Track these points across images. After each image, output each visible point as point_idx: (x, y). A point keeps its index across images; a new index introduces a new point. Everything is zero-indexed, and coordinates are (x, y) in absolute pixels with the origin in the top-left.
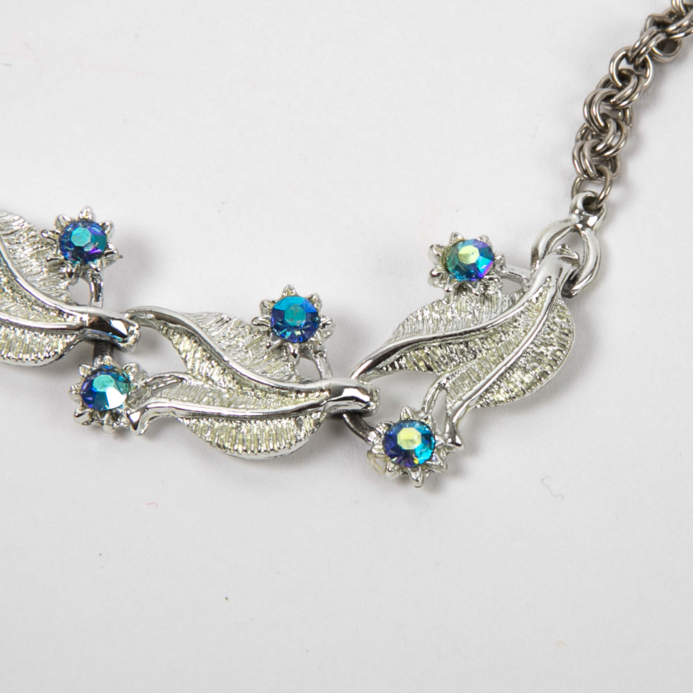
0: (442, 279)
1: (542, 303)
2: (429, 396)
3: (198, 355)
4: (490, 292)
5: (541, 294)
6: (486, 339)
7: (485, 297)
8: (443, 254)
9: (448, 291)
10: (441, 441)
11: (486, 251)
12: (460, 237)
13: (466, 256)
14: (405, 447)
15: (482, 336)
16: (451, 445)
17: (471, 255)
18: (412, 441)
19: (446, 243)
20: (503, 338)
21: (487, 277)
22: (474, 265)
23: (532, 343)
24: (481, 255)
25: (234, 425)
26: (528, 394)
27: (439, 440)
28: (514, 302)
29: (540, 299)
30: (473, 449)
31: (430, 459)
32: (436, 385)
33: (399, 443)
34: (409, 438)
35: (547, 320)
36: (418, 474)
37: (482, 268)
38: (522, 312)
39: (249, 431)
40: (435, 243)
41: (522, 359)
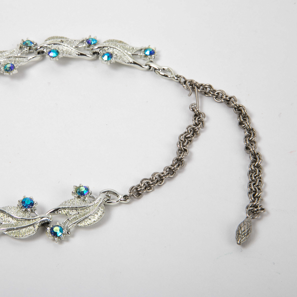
0: (75, 194)
1: (98, 204)
2: (65, 221)
3: (5, 217)
4: (86, 199)
5: (98, 202)
6: (82, 210)
7: (84, 200)
8: (76, 188)
9: (75, 197)
10: (65, 232)
11: (87, 189)
12: (81, 185)
13: (82, 189)
14: (55, 231)
15: (81, 209)
16: (67, 234)
17: (83, 189)
18: (57, 230)
19: (78, 186)
20: (86, 211)
21: (86, 195)
22: (83, 192)
23: (93, 213)
24: (85, 189)
25: (18, 231)
26: (89, 225)
27: (64, 231)
28: (91, 202)
29: (98, 203)
30: (73, 236)
31: (61, 236)
32: (67, 219)
33: (54, 230)
34: (56, 229)
35: (98, 208)
36: (57, 238)
37: (85, 193)
38: (92, 205)
39: (22, 231)
40: (75, 185)
41: (90, 217)
